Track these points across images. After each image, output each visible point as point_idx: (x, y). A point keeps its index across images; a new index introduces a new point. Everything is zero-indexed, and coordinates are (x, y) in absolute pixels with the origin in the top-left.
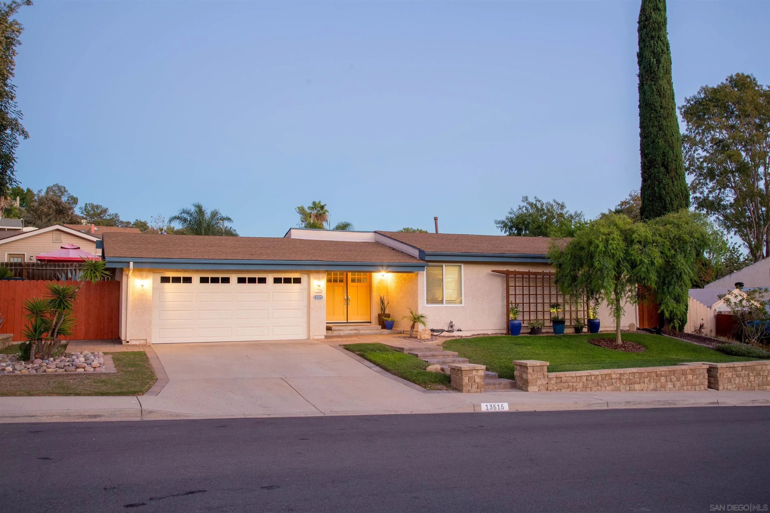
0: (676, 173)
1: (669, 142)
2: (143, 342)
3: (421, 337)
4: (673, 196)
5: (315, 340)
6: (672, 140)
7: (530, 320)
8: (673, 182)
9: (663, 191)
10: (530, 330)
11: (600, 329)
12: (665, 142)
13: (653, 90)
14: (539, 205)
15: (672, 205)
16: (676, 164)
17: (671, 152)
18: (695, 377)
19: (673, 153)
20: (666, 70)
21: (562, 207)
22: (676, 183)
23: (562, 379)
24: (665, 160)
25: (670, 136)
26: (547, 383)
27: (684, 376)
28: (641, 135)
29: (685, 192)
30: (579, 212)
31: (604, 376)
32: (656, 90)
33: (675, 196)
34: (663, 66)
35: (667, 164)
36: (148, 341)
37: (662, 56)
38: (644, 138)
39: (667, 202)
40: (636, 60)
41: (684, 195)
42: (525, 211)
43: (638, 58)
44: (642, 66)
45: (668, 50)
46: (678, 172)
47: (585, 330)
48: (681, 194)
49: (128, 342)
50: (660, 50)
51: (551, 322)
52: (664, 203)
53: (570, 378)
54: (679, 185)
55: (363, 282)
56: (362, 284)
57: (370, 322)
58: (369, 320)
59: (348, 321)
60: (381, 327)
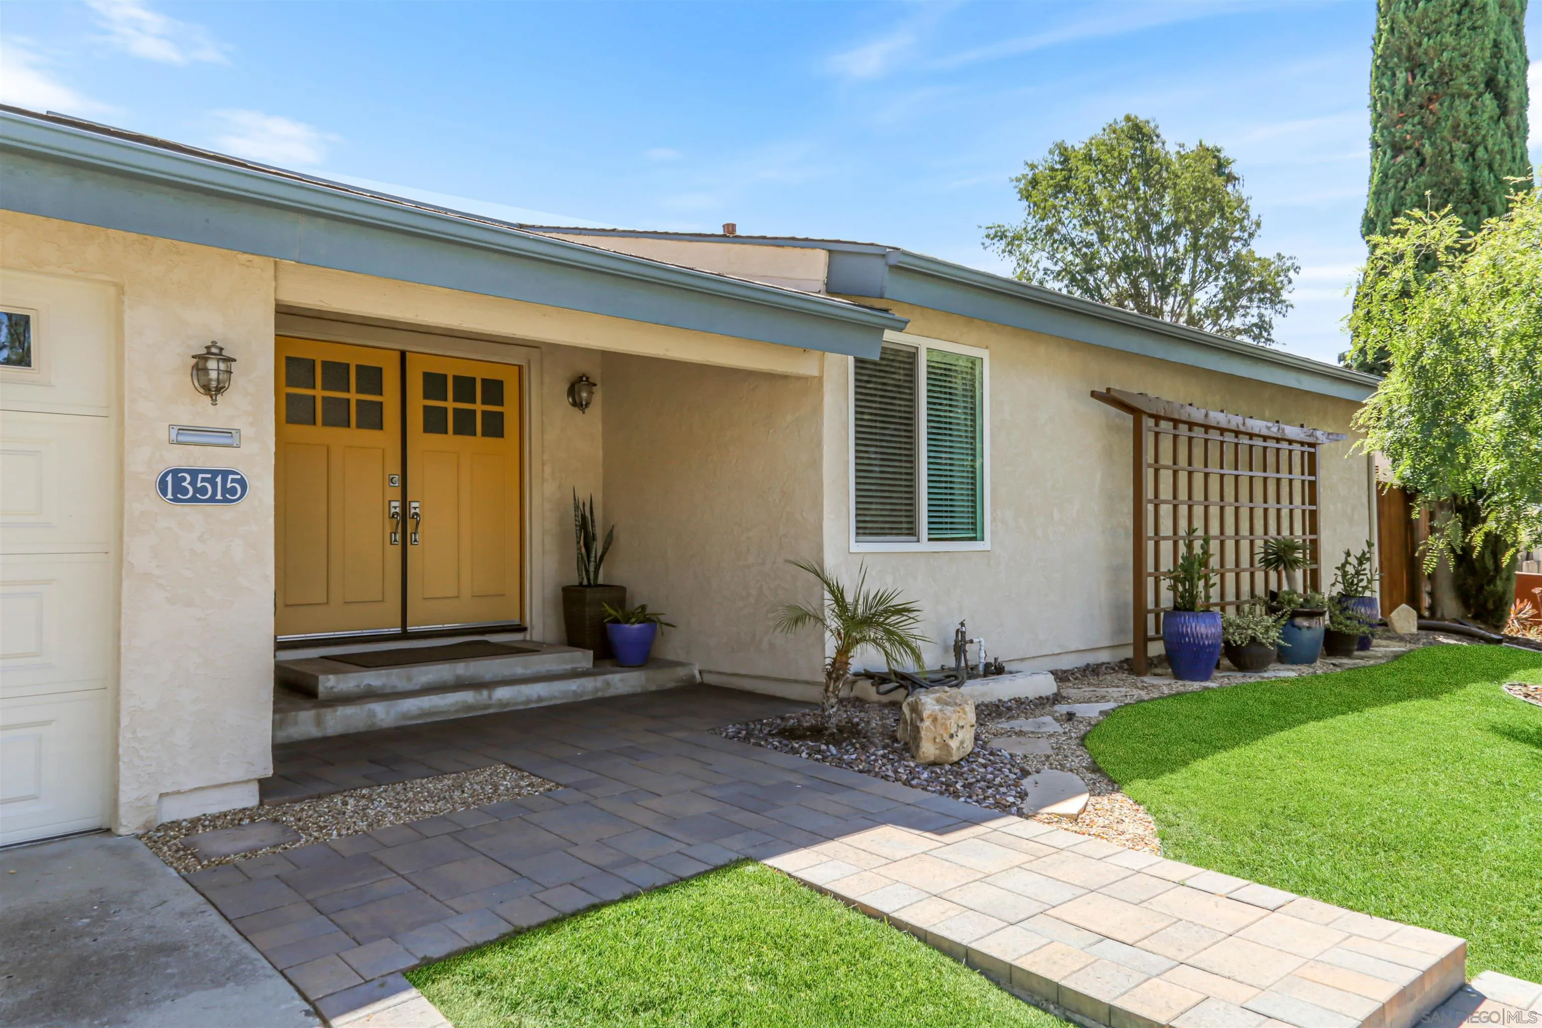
55: (456, 432)
56: (478, 442)
57: (520, 628)
58: (516, 621)
59: (410, 628)
60: (591, 653)
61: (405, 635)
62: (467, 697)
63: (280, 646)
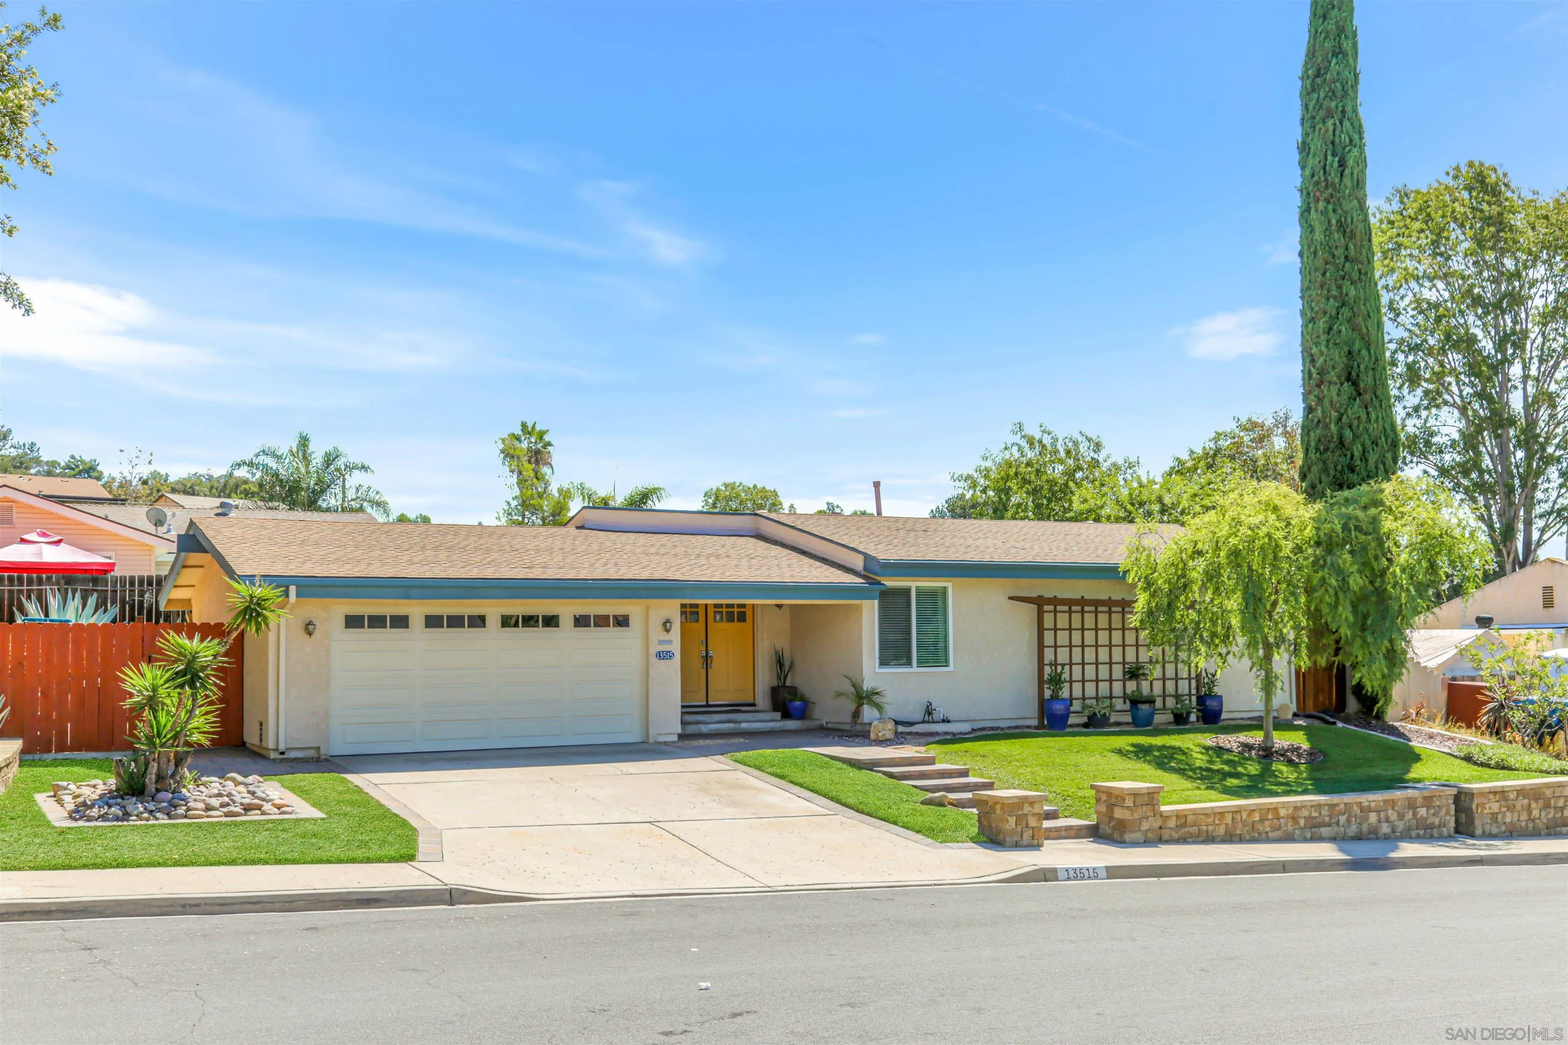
0: (1375, 394)
1: (1360, 330)
2: (311, 753)
3: (877, 735)
4: (1368, 443)
5: (660, 743)
6: (1367, 328)
7: (1084, 699)
8: (1368, 414)
9: (1348, 431)
10: (1085, 720)
11: (1224, 716)
12: (1353, 330)
13: (1329, 222)
14: (1047, 440)
15: (1367, 461)
16: (1374, 376)
17: (1364, 352)
18: (1432, 811)
19: (1370, 353)
20: (1358, 181)
21: (1098, 447)
22: (1373, 416)
23: (1188, 818)
24: (1352, 368)
25: (1364, 320)
26: (1160, 828)
27: (1411, 812)
28: (1303, 314)
29: (1392, 435)
30: (1133, 459)
31: (1263, 812)
32: (1337, 222)
33: (1373, 443)
34: (1352, 173)
35: (1358, 376)
36: (323, 751)
37: (1349, 151)
38: (1310, 322)
39: (1356, 453)
40: (1296, 157)
41: (1390, 441)
42: (1017, 455)
43: (1300, 153)
44: (1308, 172)
45: (1361, 138)
46: (1378, 393)
47: (1193, 718)
48: (1383, 439)
49: (282, 753)
50: (1347, 140)
51: (1125, 703)
52: (1349, 456)
53: (1202, 817)
54: (1380, 420)
55: (738, 621)
56: (736, 625)
57: (753, 705)
58: (751, 701)
59: (710, 703)
60: (779, 714)
61: (708, 706)
62: (731, 725)
63: (683, 707)
